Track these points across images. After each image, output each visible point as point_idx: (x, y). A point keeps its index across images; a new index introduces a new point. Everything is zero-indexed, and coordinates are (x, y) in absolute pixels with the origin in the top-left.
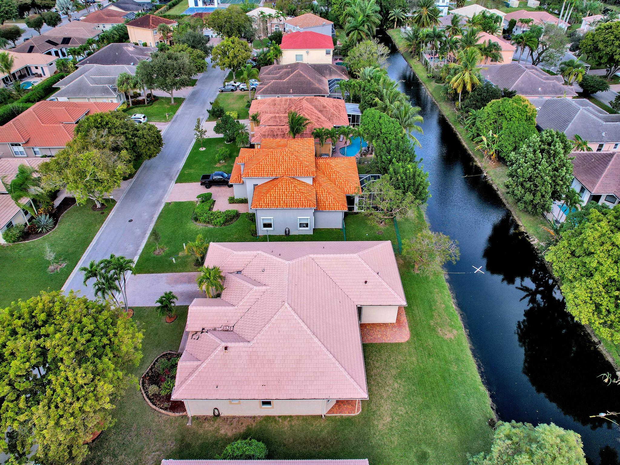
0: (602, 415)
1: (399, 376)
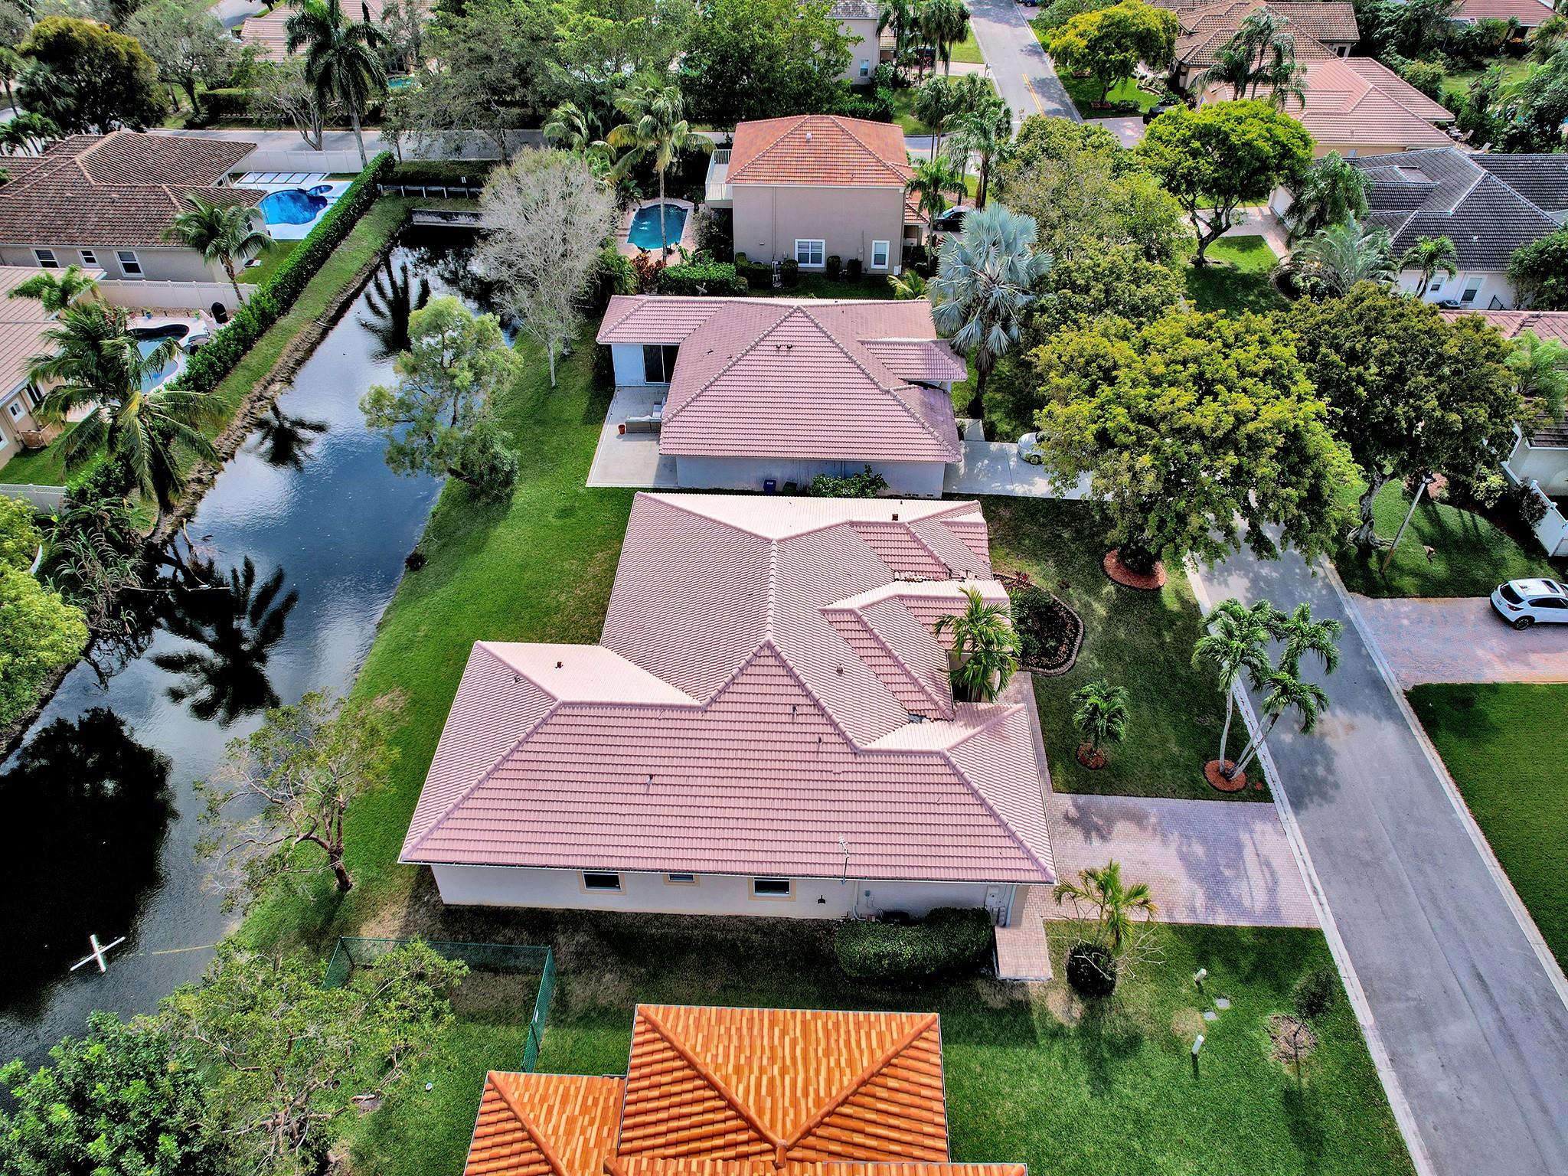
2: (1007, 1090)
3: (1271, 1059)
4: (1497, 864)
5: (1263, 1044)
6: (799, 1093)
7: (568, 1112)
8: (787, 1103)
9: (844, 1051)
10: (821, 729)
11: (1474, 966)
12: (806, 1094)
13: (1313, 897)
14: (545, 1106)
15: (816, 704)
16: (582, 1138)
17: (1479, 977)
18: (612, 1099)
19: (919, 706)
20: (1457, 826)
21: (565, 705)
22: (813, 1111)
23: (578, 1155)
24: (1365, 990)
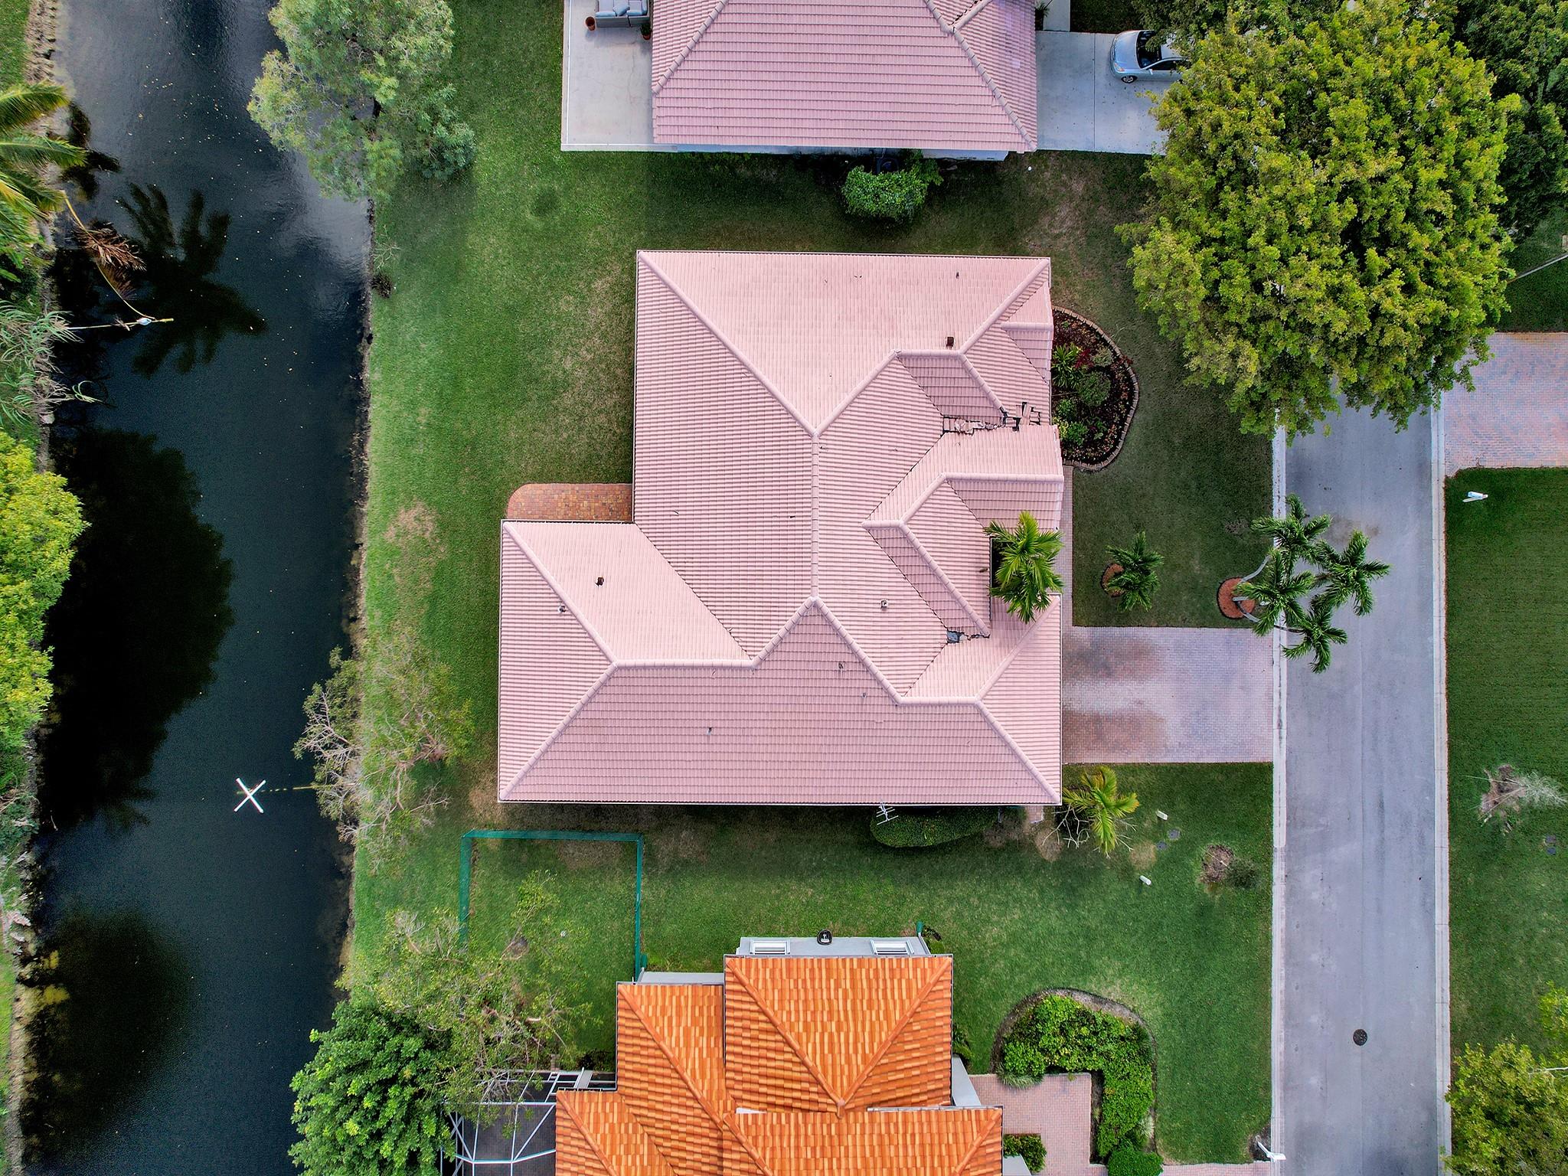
0: (144, 321)
1: (559, 387)
2: (996, 918)
3: (1197, 881)
4: (1444, 691)
5: (1196, 870)
6: (851, 1051)
7: (683, 1025)
8: (843, 1062)
9: (882, 1002)
10: (866, 684)
11: (1381, 795)
12: (856, 1052)
13: (1276, 732)
14: (666, 1018)
15: (862, 662)
16: (697, 1050)
17: (1381, 805)
18: (712, 1008)
19: (959, 624)
20: (1427, 651)
21: (620, 668)
22: (861, 1068)
23: (697, 1066)
24: (1288, 818)
